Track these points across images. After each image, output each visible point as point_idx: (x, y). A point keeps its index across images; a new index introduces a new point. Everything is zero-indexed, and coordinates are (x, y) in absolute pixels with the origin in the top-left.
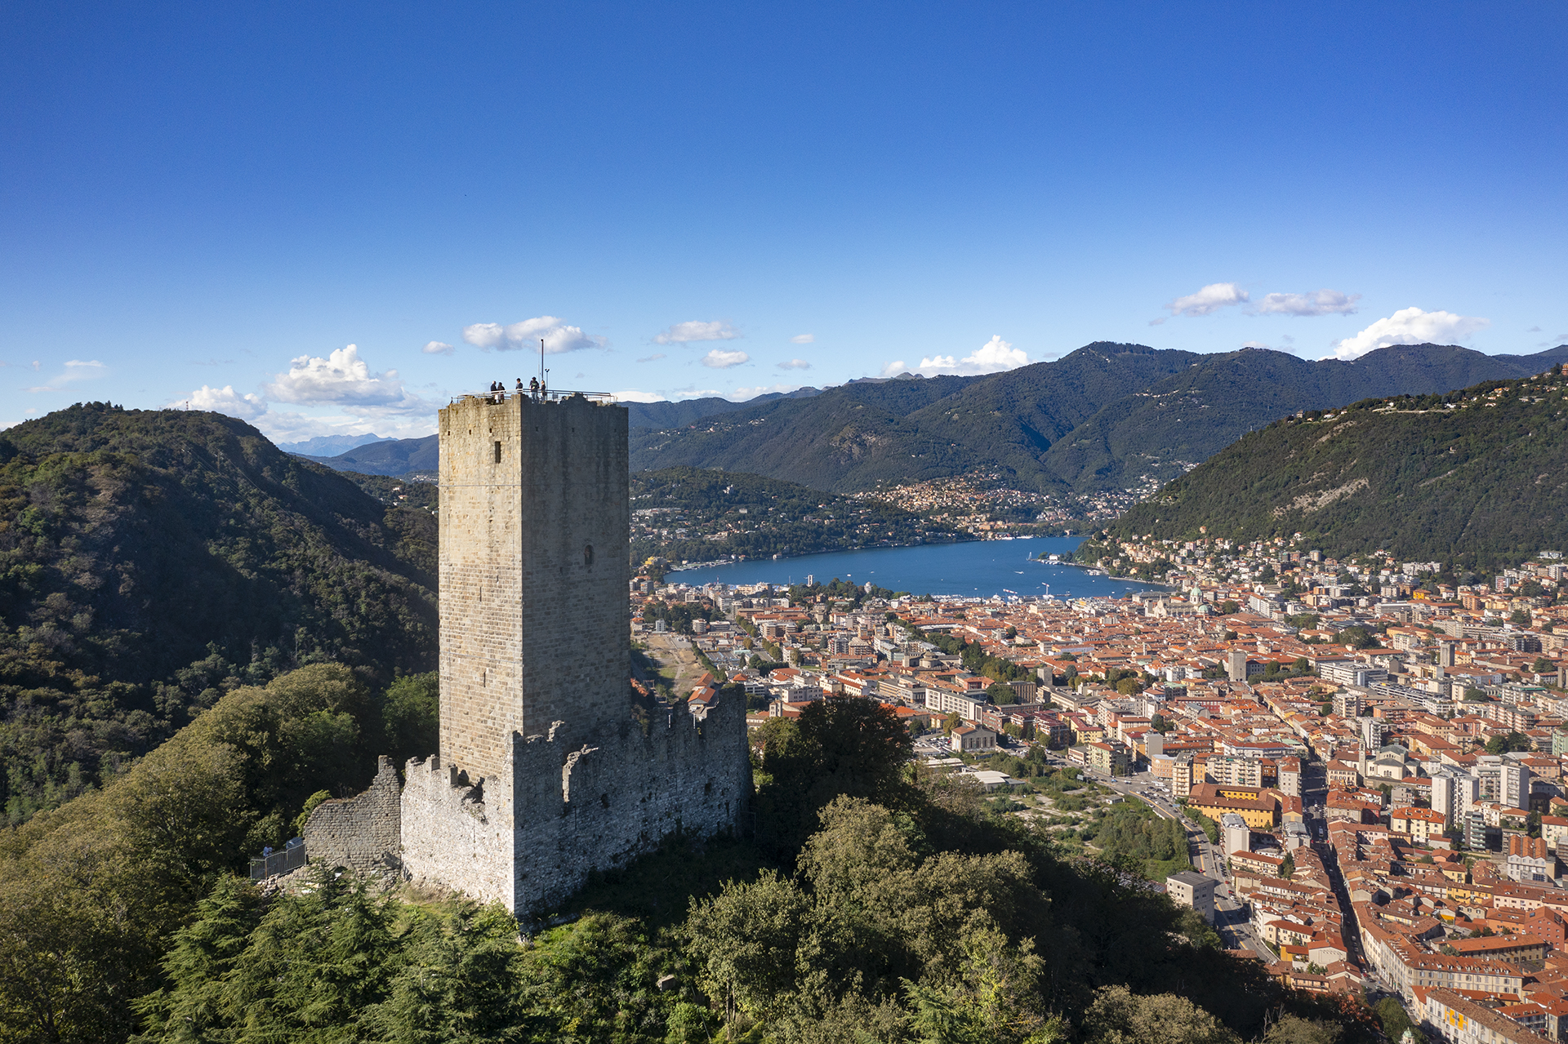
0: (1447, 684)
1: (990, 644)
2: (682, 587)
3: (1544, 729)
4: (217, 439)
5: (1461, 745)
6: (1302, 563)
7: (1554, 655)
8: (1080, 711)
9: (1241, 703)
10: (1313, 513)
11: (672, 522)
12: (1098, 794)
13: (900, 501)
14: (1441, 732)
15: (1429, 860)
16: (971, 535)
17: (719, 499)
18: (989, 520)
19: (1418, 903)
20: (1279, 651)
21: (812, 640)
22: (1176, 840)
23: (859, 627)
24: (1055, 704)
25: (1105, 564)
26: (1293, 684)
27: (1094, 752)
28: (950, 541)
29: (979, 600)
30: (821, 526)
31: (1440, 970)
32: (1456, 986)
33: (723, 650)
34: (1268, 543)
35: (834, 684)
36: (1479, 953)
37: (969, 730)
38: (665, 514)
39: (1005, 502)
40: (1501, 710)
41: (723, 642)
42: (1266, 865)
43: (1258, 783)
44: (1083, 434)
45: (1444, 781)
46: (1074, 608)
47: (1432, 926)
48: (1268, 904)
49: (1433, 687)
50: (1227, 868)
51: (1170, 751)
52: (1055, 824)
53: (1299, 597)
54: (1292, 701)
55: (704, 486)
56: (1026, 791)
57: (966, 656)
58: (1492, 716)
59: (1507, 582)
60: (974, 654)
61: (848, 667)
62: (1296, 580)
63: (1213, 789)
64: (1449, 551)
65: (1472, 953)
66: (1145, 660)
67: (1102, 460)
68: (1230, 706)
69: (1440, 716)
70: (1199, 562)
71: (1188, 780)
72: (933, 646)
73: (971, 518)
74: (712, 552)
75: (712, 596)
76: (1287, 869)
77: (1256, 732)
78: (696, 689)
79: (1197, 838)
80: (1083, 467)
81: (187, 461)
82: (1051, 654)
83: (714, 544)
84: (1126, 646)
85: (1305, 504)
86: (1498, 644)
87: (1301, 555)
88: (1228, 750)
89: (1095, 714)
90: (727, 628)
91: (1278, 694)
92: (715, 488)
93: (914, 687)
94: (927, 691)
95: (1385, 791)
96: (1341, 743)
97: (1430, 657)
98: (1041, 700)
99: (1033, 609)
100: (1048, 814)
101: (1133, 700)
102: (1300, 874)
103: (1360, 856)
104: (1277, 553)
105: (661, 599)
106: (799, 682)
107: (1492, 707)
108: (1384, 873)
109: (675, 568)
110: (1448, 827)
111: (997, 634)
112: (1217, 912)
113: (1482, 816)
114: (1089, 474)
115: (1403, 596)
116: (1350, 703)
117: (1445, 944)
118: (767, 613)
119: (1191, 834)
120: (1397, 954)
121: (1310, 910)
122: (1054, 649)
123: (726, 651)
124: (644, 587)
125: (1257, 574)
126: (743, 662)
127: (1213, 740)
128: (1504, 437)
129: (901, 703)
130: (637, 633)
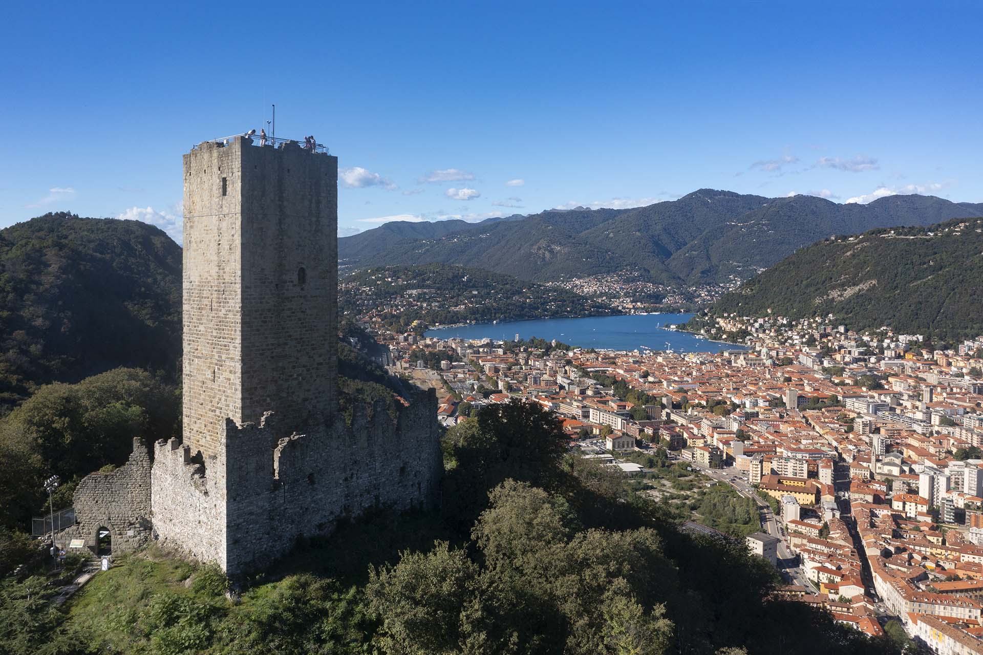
0: (928, 414)
1: (630, 382)
2: (435, 340)
4: (137, 237)
5: (937, 454)
6: (833, 334)
8: (689, 425)
9: (794, 423)
10: (842, 302)
11: (430, 298)
12: (701, 480)
13: (575, 289)
14: (925, 445)
15: (917, 529)
16: (620, 311)
17: (459, 284)
18: (632, 302)
19: (911, 557)
20: (819, 390)
21: (517, 376)
22: (751, 512)
23: (548, 368)
24: (673, 420)
25: (706, 332)
26: (828, 411)
27: (698, 452)
28: (607, 315)
29: (625, 352)
30: (525, 303)
31: (926, 603)
32: (937, 614)
33: (460, 381)
34: (812, 320)
36: (952, 591)
37: (617, 436)
38: (425, 293)
39: (642, 291)
40: (964, 431)
41: (460, 376)
42: (811, 529)
43: (805, 476)
44: (692, 248)
45: (927, 477)
46: (686, 359)
47: (920, 572)
48: (812, 556)
49: (919, 416)
50: (784, 531)
51: (748, 453)
52: (673, 499)
53: (831, 356)
54: (827, 423)
55: (450, 276)
56: (654, 477)
57: (616, 389)
58: (957, 435)
59: (966, 349)
60: (622, 388)
61: (540, 394)
62: (830, 345)
63: (776, 478)
64: (929, 328)
65: (947, 592)
66: (732, 393)
67: (706, 265)
68: (787, 425)
69: (924, 434)
70: (767, 331)
71: (759, 472)
72: (595, 382)
73: (621, 300)
74: (454, 318)
75: (454, 346)
76: (825, 533)
77: (804, 442)
78: (442, 405)
79: (765, 511)
80: (693, 269)
81: (118, 250)
82: (671, 388)
83: (456, 313)
84: (720, 385)
85: (836, 296)
86: (961, 389)
87: (833, 329)
88: (786, 454)
89: (699, 428)
90: (463, 367)
91: (818, 418)
92: (457, 278)
93: (583, 407)
94: (591, 410)
95: (889, 483)
96: (859, 451)
97: (917, 396)
98: (664, 418)
99: (660, 359)
100: (668, 492)
101: (724, 419)
102: (833, 536)
103: (873, 525)
104: (817, 326)
105: (421, 347)
107: (957, 430)
108: (888, 536)
109: (432, 328)
110: (929, 507)
111: (636, 375)
112: (778, 559)
113: (952, 501)
114: (697, 273)
115: (899, 357)
116: (865, 425)
117: (929, 585)
118: (489, 357)
119: (762, 508)
120: (898, 591)
121: (840, 560)
122: (673, 385)
123: (462, 381)
124: (411, 339)
125: (804, 340)
126: (473, 389)
127: (775, 446)
128: (965, 255)
129: (574, 418)
130: (405, 369)
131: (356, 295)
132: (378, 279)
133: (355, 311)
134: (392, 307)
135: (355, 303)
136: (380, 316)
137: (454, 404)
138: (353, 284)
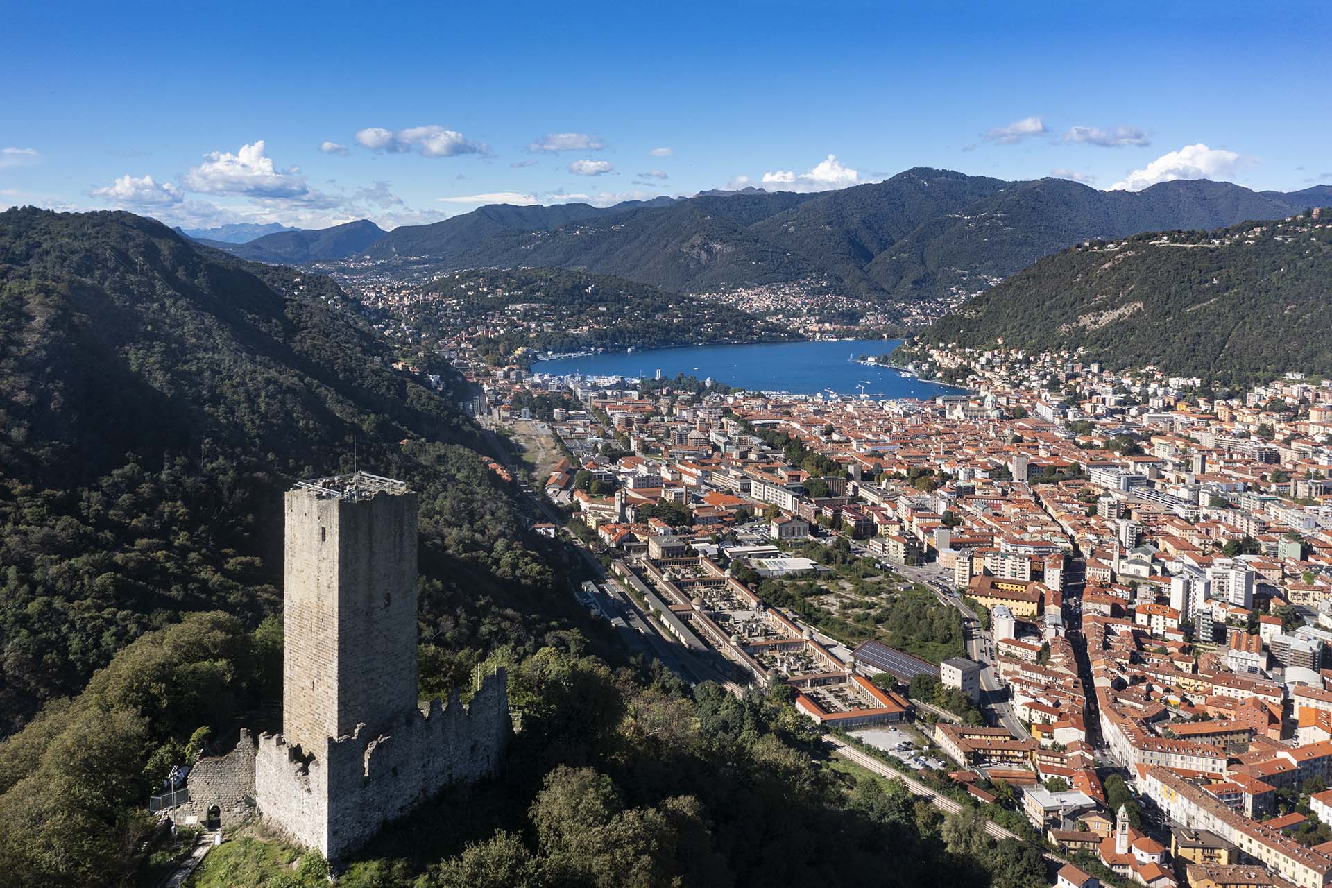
0: (1196, 491)
1: (809, 440)
2: (546, 377)
3: (1272, 535)
4: (137, 246)
5: (1202, 548)
6: (1084, 375)
7: (1289, 467)
8: (882, 505)
9: (1020, 502)
10: (1095, 331)
11: (540, 316)
12: (892, 581)
13: (741, 303)
14: (1186, 535)
15: (1163, 651)
16: (801, 336)
17: (582, 297)
18: (817, 322)
19: (1150, 689)
20: (1057, 455)
21: (656, 431)
22: (953, 627)
23: (698, 420)
24: (861, 497)
25: (915, 368)
26: (1066, 485)
27: (891, 543)
28: (783, 341)
29: (803, 398)
30: (671, 323)
31: (1160, 751)
32: (1172, 765)
33: (579, 438)
34: (1056, 355)
35: (673, 473)
36: (1195, 736)
37: (786, 520)
38: (534, 309)
39: (832, 307)
40: (1238, 516)
41: (580, 430)
42: (1027, 651)
43: (1027, 577)
44: (902, 249)
45: (1181, 582)
46: (886, 408)
47: (1159, 710)
48: (1024, 687)
49: (1184, 494)
50: (993, 653)
51: (955, 546)
52: (853, 608)
53: (1079, 405)
54: (1063, 502)
55: (569, 285)
56: (831, 577)
57: (788, 451)
58: (1230, 521)
59: (1257, 398)
60: (795, 448)
61: (686, 458)
62: (1078, 389)
63: (989, 580)
64: (1209, 369)
65: (1189, 736)
66: (942, 459)
67: (918, 272)
68: (1010, 504)
69: (1187, 520)
70: (996, 370)
71: (968, 572)
72: (760, 441)
73: (803, 319)
74: (574, 344)
75: (572, 386)
76: (1044, 656)
77: (1030, 529)
78: (553, 474)
79: (972, 624)
80: (901, 278)
81: (111, 264)
82: (862, 450)
83: (576, 337)
84: (927, 446)
85: (1088, 323)
86: (1243, 455)
87: (1083, 367)
88: (1005, 547)
89: (895, 508)
90: (583, 417)
91: (1053, 495)
92: (578, 288)
93: (742, 478)
94: (753, 482)
95: (1133, 587)
96: (1101, 542)
97: (1186, 466)
98: (850, 493)
99: (850, 408)
100: (848, 598)
101: (928, 496)
102: (1054, 661)
103: (1107, 646)
104: (1062, 364)
105: (527, 388)
106: (643, 471)
107: (1231, 514)
108: (1124, 661)
109: (541, 358)
110: (1183, 621)
111: (816, 431)
112: (982, 691)
113: (1211, 614)
114: (906, 284)
115: (1168, 408)
116: (1111, 506)
117: (1167, 728)
118: (619, 403)
119: (969, 620)
120: (1126, 736)
121: (1058, 693)
122: (865, 446)
123: (581, 438)
124: (513, 375)
125: (1045, 382)
126: (596, 450)
127: (993, 535)
128: (1260, 271)
129: (730, 493)
130: (505, 419)
131: (438, 310)
132: (469, 288)
133: (437, 334)
134: (488, 327)
135: (436, 321)
136: (471, 340)
137: (571, 472)
138: (435, 295)
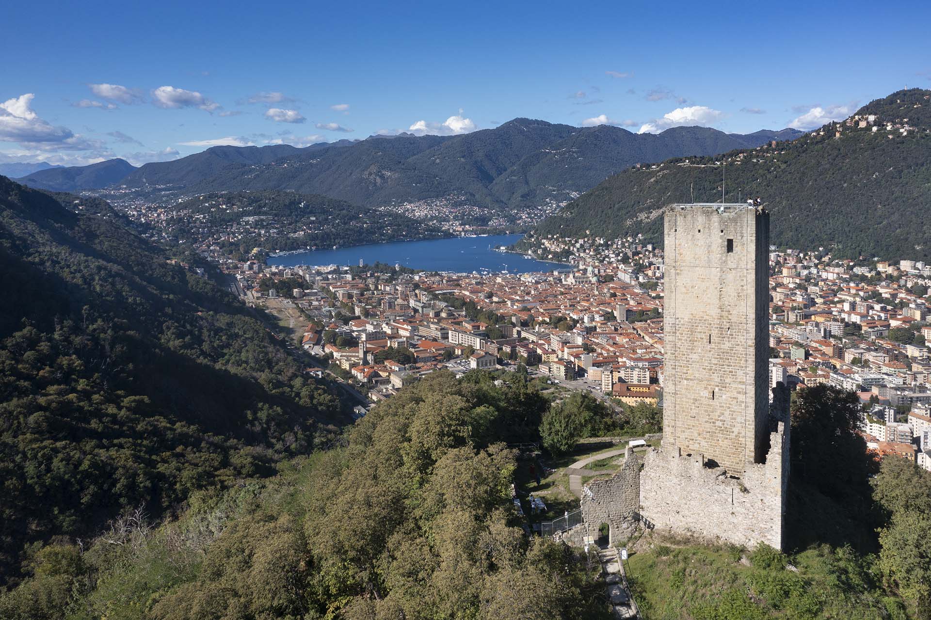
2: (281, 267)
3: (784, 345)
6: (643, 252)
7: (780, 303)
8: (540, 342)
10: (648, 223)
11: (267, 225)
12: (561, 391)
13: (407, 213)
16: (452, 234)
17: (297, 210)
18: (461, 225)
20: (641, 303)
21: (371, 301)
23: (399, 292)
24: (524, 337)
25: (533, 252)
26: (653, 322)
27: (554, 367)
28: (440, 238)
29: (465, 274)
30: (362, 228)
33: (316, 308)
34: (624, 240)
35: (392, 329)
37: (480, 356)
38: (262, 220)
39: (469, 214)
41: (315, 303)
43: (648, 382)
44: (513, 173)
46: (522, 279)
51: (596, 364)
53: (644, 272)
55: (287, 202)
57: (467, 309)
60: (471, 308)
61: (398, 318)
62: (641, 262)
63: (624, 385)
66: (569, 310)
67: (523, 189)
68: (622, 337)
70: (587, 251)
71: (611, 381)
73: (451, 223)
74: (294, 245)
75: (301, 273)
77: (639, 351)
78: (306, 334)
80: (513, 193)
82: (515, 307)
83: (295, 240)
84: (557, 302)
85: (644, 218)
87: (643, 247)
88: (629, 363)
89: (549, 343)
90: (315, 294)
91: (646, 329)
92: (293, 205)
93: (441, 329)
94: (450, 332)
98: (515, 335)
99: (499, 280)
101: (569, 334)
104: (629, 246)
105: (268, 275)
106: (370, 328)
109: (272, 255)
111: (482, 296)
114: (517, 197)
118: (339, 284)
122: (516, 304)
123: (318, 308)
124: (256, 267)
125: (619, 258)
126: (331, 317)
127: (617, 357)
129: (435, 340)
130: (258, 298)
131: (189, 223)
132: (212, 206)
133: (191, 240)
134: (228, 234)
135: (189, 231)
136: (217, 244)
137: (318, 332)
138: (185, 212)
